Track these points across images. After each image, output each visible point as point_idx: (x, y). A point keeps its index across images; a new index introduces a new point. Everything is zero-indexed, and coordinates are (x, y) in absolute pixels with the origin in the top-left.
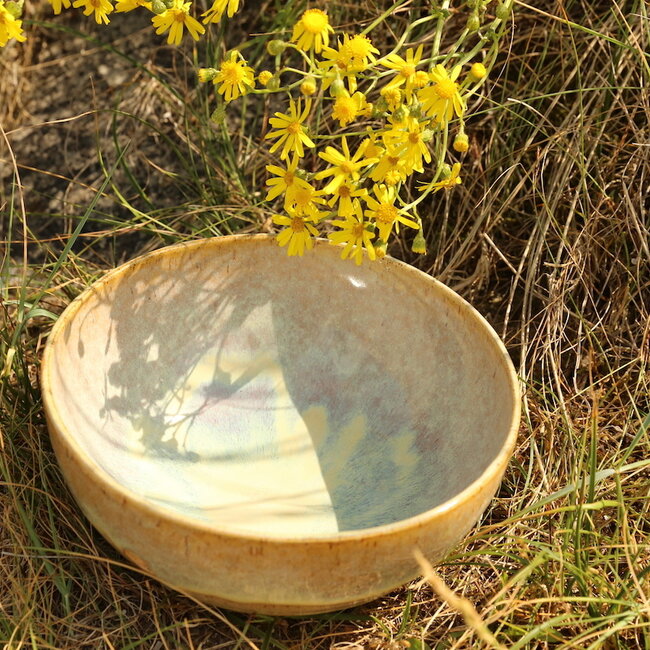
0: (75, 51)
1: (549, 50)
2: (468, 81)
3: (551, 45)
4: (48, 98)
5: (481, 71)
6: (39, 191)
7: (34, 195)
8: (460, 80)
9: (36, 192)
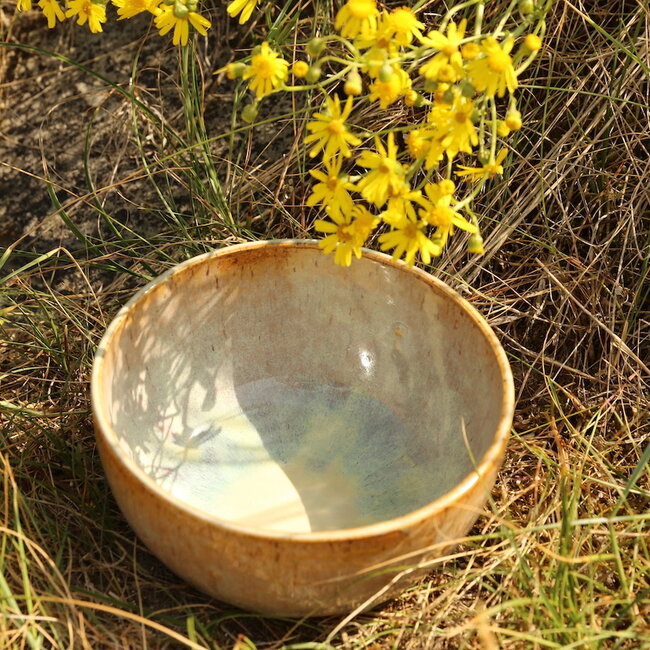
0: (53, 67)
1: (554, 75)
2: (520, 53)
3: (555, 69)
4: (23, 117)
5: (534, 42)
6: (12, 215)
7: (7, 220)
8: (513, 53)
9: (9, 217)
